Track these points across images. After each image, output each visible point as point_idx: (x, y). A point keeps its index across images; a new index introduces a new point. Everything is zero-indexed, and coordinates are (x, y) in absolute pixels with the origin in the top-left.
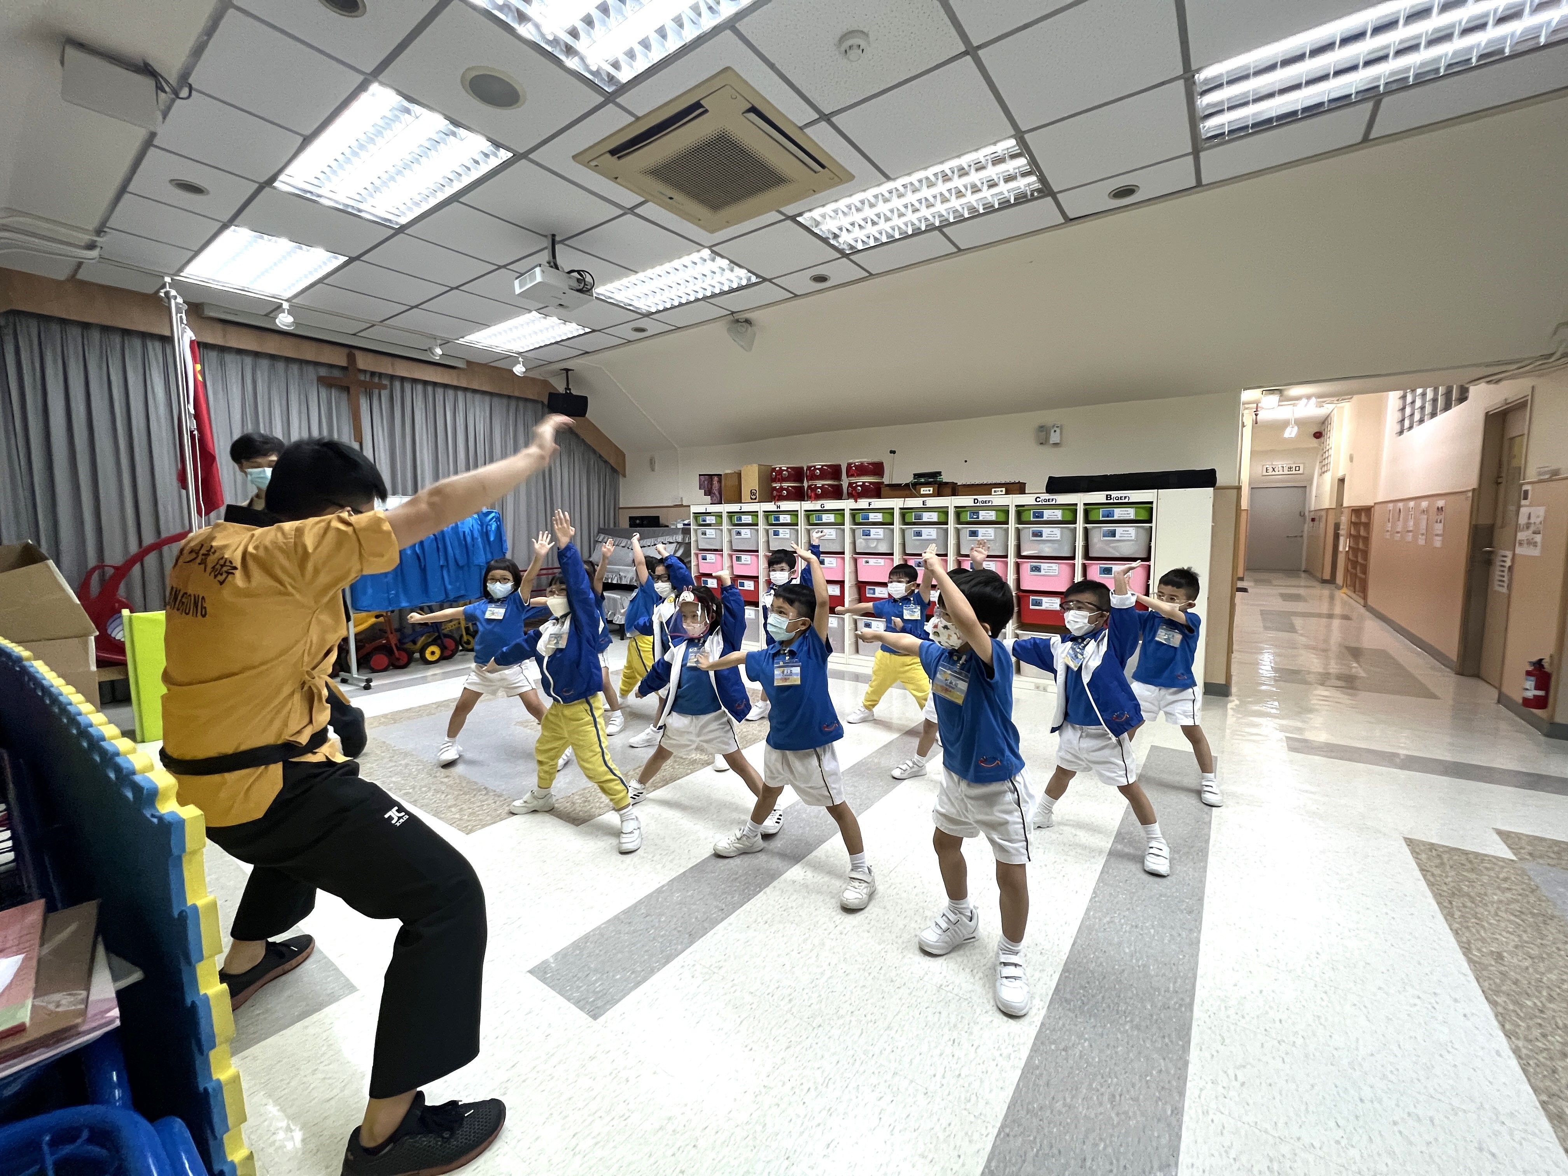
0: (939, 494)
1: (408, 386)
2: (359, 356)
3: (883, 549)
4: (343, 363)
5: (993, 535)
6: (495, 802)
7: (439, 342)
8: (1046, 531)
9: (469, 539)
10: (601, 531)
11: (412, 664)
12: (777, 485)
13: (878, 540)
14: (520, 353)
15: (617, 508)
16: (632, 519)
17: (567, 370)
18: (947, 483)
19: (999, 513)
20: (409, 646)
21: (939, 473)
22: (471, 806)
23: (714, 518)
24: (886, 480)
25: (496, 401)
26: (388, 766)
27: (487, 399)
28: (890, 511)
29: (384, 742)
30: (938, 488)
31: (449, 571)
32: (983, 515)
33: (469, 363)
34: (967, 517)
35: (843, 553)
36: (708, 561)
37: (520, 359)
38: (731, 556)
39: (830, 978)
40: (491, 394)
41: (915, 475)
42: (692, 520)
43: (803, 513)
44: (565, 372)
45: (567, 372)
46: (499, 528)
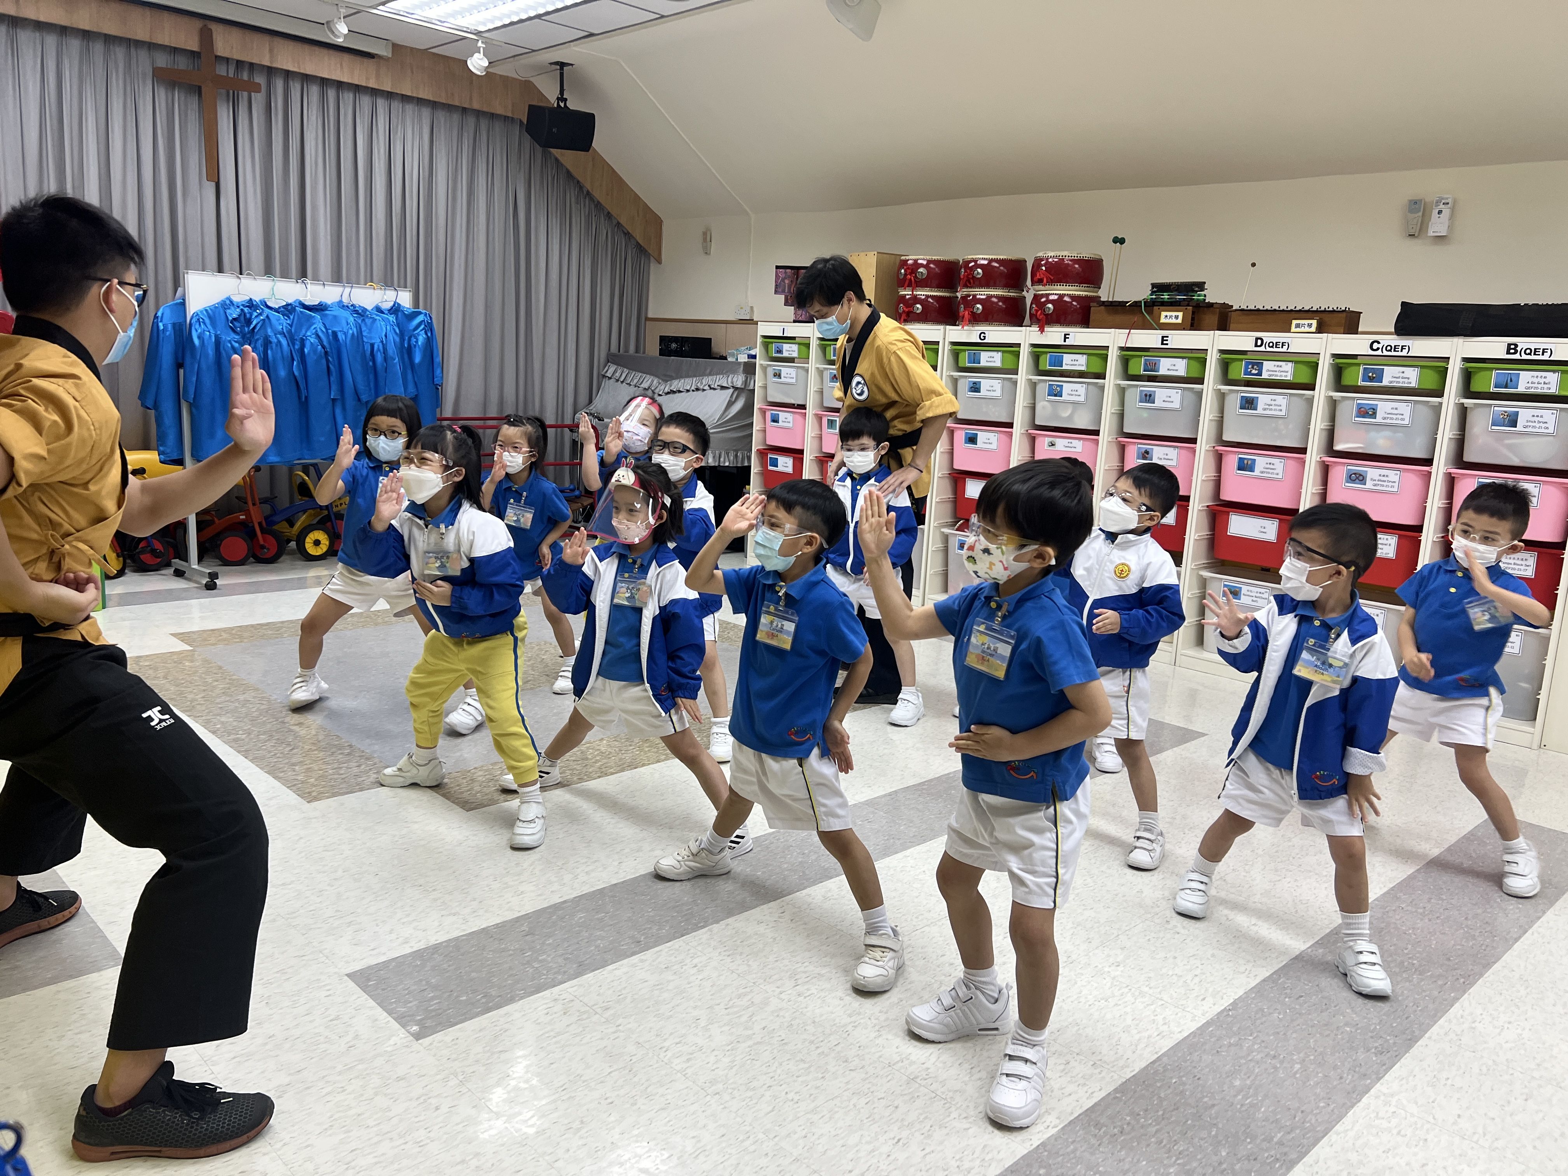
0: (1194, 324)
1: (295, 88)
2: (218, 30)
3: (1082, 421)
4: (193, 45)
5: (1284, 408)
6: (359, 766)
7: (343, 11)
8: (1385, 407)
9: (379, 358)
10: (612, 358)
11: (283, 557)
12: (907, 293)
13: (1075, 403)
14: (478, 33)
15: (642, 318)
16: (663, 339)
17: (562, 65)
18: (1211, 305)
19: (1300, 366)
20: (283, 527)
21: (1201, 286)
22: (324, 767)
23: (795, 347)
24: (1104, 294)
25: (441, 115)
26: (218, 700)
27: (426, 112)
28: (1100, 353)
29: (220, 668)
30: (1193, 313)
31: (344, 409)
32: (1271, 370)
33: (396, 47)
34: (1238, 371)
35: (1010, 425)
36: (781, 424)
37: (480, 44)
38: (819, 418)
39: (758, 1043)
40: (434, 105)
41: (1154, 285)
42: (757, 351)
43: (947, 347)
44: (558, 67)
45: (562, 69)
46: (430, 341)
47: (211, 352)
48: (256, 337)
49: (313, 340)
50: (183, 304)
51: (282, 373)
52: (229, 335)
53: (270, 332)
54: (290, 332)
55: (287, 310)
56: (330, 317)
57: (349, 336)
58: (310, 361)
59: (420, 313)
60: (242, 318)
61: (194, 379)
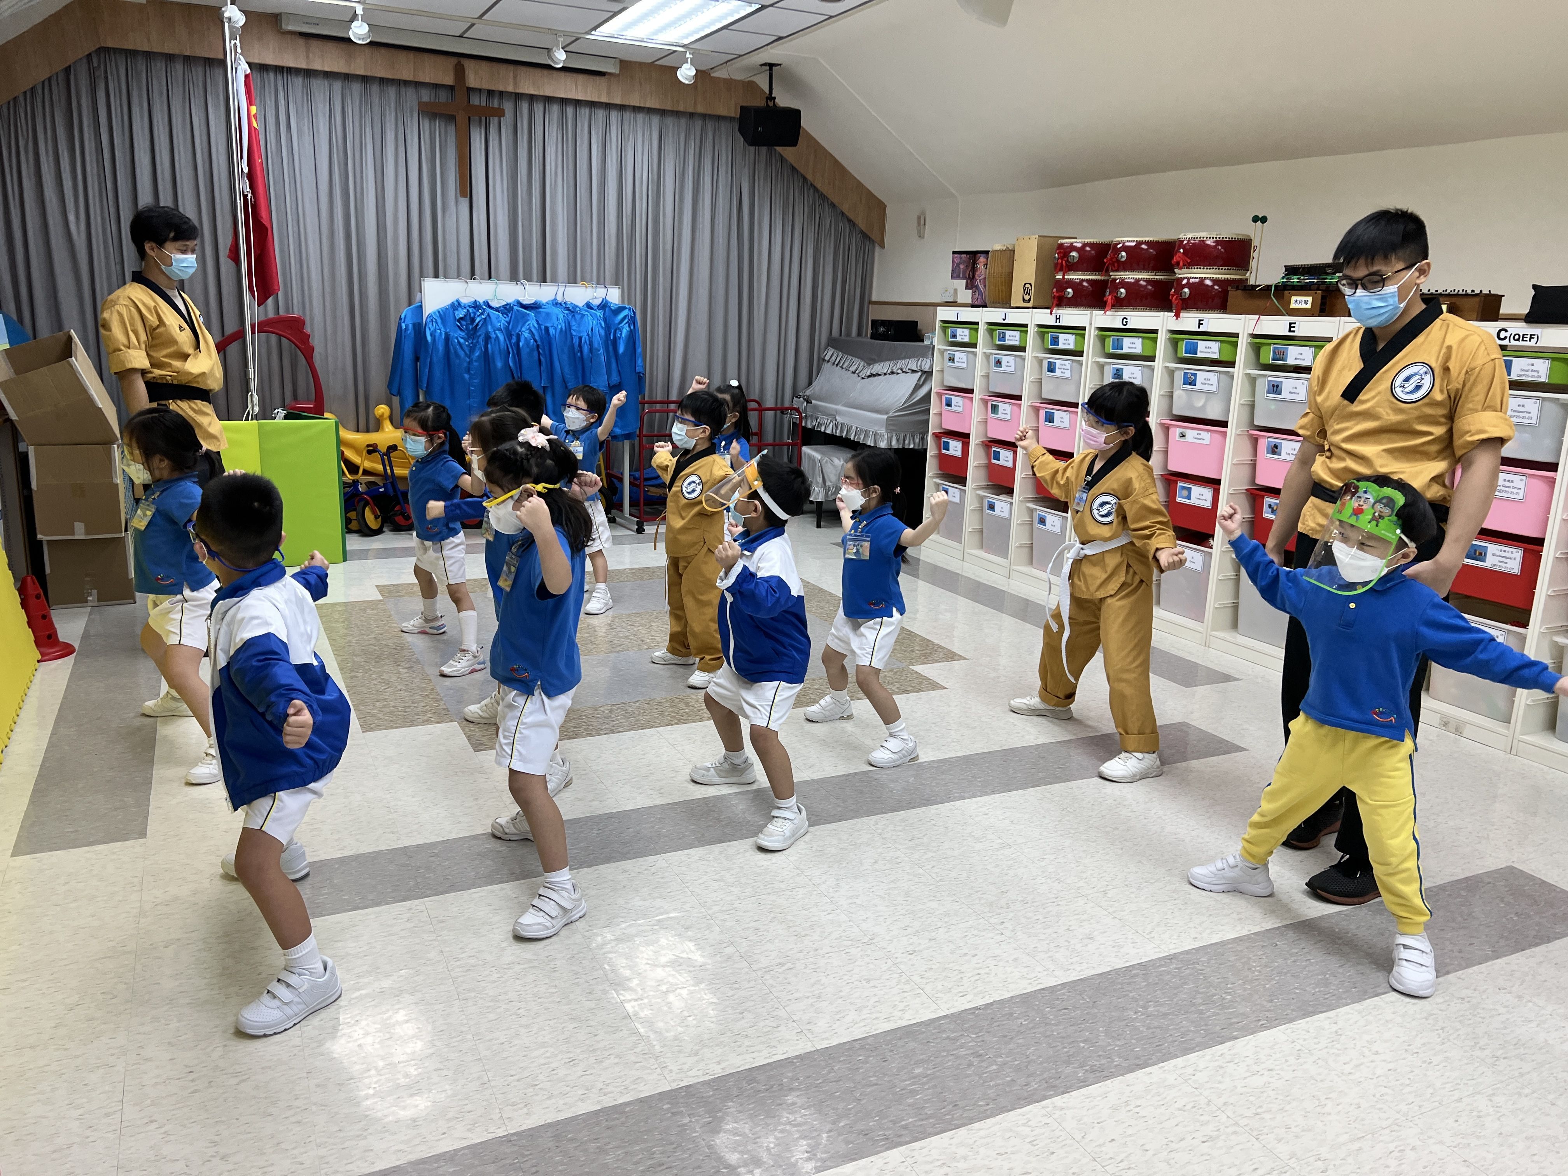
0: (1322, 310)
1: (539, 108)
2: (469, 65)
3: (1213, 414)
4: (449, 80)
9: (586, 349)
10: (833, 342)
13: (1207, 392)
15: (866, 302)
16: (875, 323)
17: (771, 66)
23: (968, 332)
25: (670, 121)
27: (656, 120)
28: (1230, 340)
30: (1323, 297)
31: (553, 395)
33: (622, 62)
36: (953, 408)
37: (687, 56)
38: (985, 402)
40: (662, 112)
41: (1286, 268)
43: (1093, 332)
44: (768, 68)
45: (771, 69)
46: (632, 334)
47: (441, 347)
48: (479, 334)
49: (526, 334)
50: (421, 306)
51: (499, 364)
52: (455, 332)
53: (490, 328)
54: (507, 328)
55: (506, 309)
56: (544, 315)
57: (558, 330)
58: (524, 352)
59: (625, 308)
60: (468, 317)
61: (427, 370)
